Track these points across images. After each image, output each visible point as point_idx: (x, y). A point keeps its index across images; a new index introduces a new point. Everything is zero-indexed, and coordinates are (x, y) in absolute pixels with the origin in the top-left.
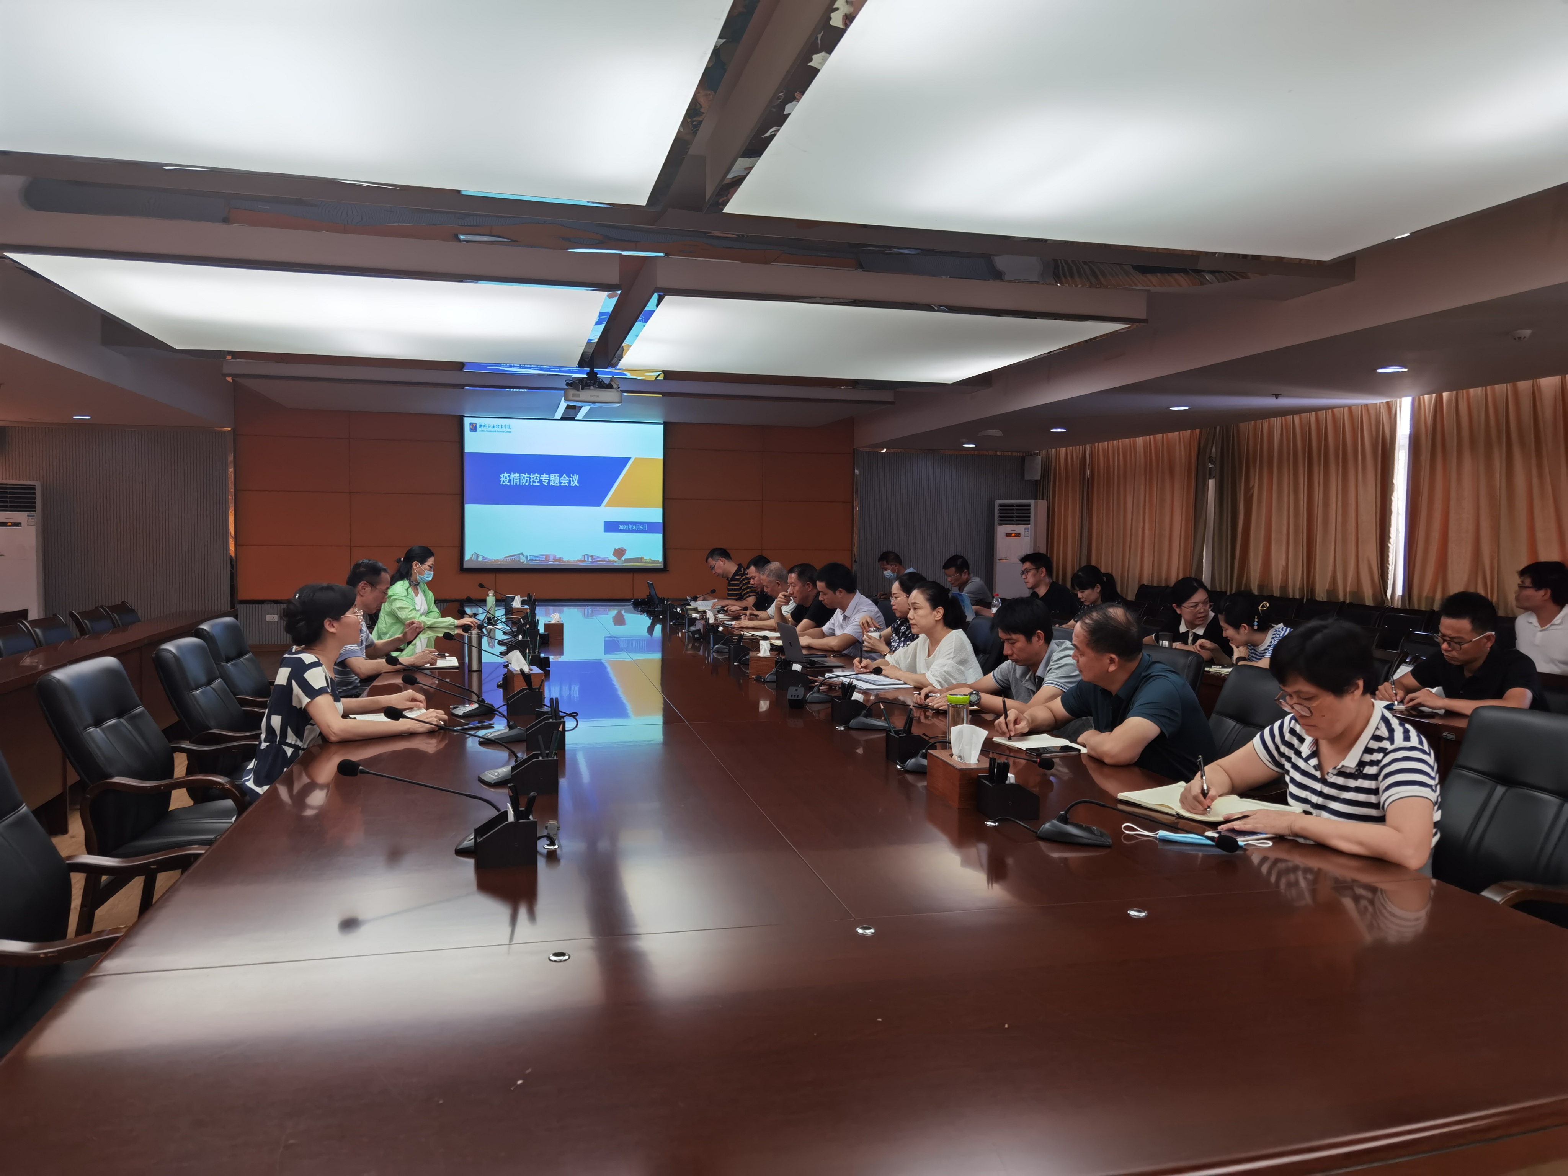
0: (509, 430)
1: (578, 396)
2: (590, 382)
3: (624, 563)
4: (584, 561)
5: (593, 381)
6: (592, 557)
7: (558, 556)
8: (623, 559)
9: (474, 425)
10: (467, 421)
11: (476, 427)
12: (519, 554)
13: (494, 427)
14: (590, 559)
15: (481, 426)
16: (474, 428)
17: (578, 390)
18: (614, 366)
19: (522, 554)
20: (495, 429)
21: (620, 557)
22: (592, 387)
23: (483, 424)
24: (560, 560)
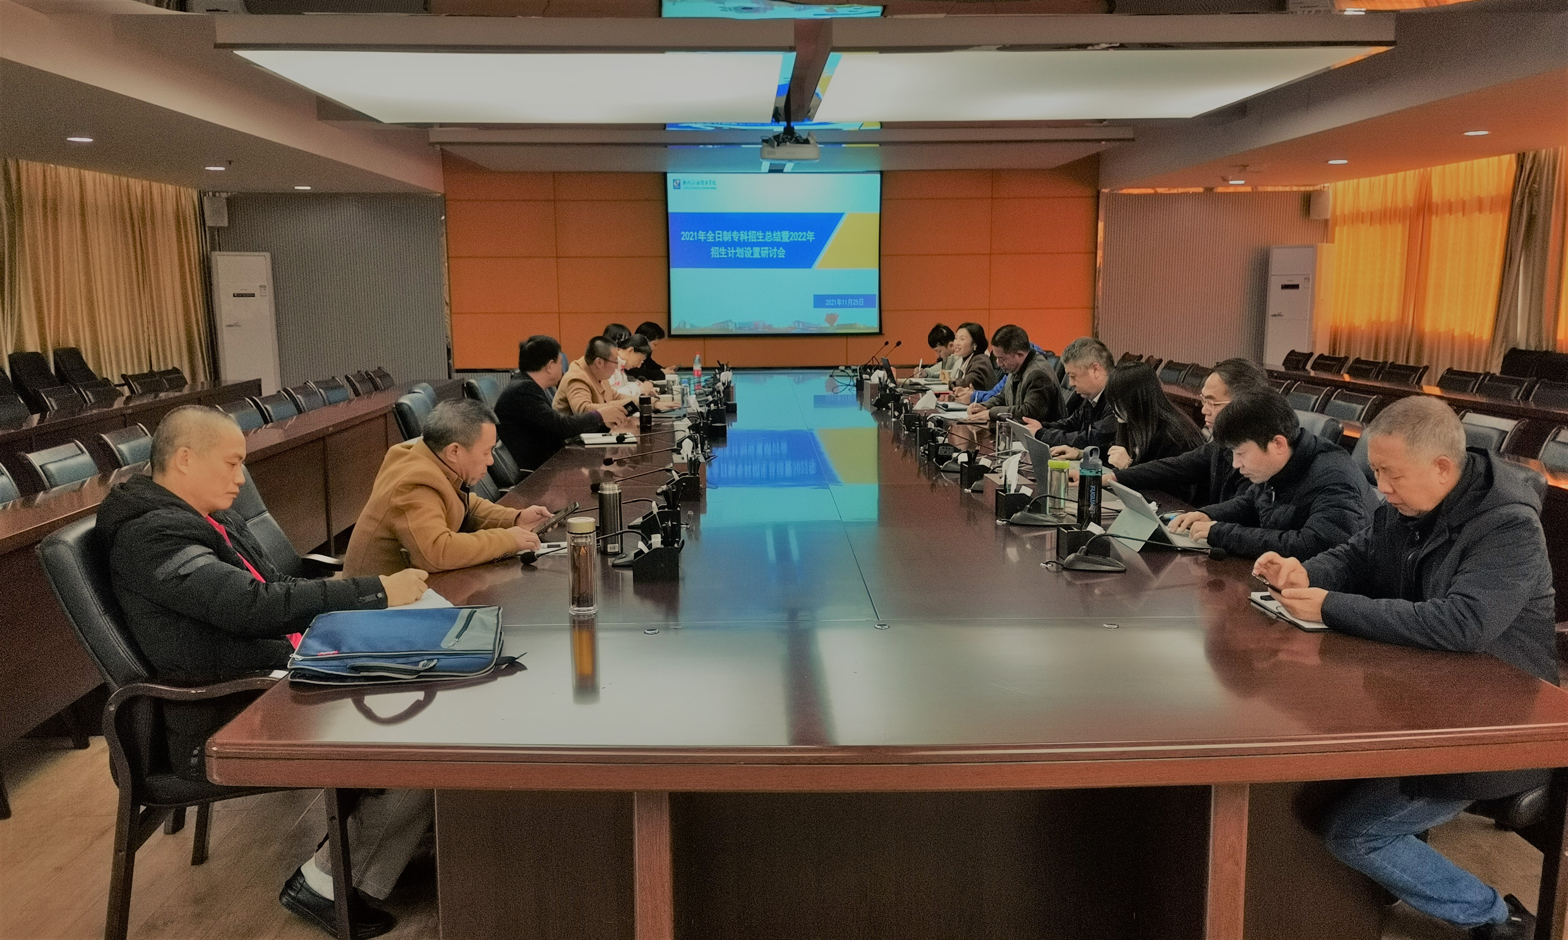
0: (714, 186)
1: (774, 153)
2: (787, 138)
3: (837, 329)
4: (795, 328)
5: (790, 136)
6: (802, 322)
7: (767, 323)
8: (835, 324)
9: (678, 182)
10: (670, 177)
11: (679, 185)
12: (727, 322)
13: (698, 183)
14: (801, 326)
15: (684, 182)
16: (678, 186)
17: (773, 147)
18: (810, 119)
19: (731, 321)
20: (700, 186)
21: (832, 323)
22: (788, 143)
23: (687, 181)
24: (770, 326)
